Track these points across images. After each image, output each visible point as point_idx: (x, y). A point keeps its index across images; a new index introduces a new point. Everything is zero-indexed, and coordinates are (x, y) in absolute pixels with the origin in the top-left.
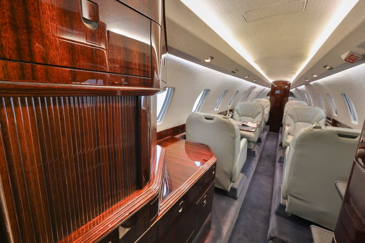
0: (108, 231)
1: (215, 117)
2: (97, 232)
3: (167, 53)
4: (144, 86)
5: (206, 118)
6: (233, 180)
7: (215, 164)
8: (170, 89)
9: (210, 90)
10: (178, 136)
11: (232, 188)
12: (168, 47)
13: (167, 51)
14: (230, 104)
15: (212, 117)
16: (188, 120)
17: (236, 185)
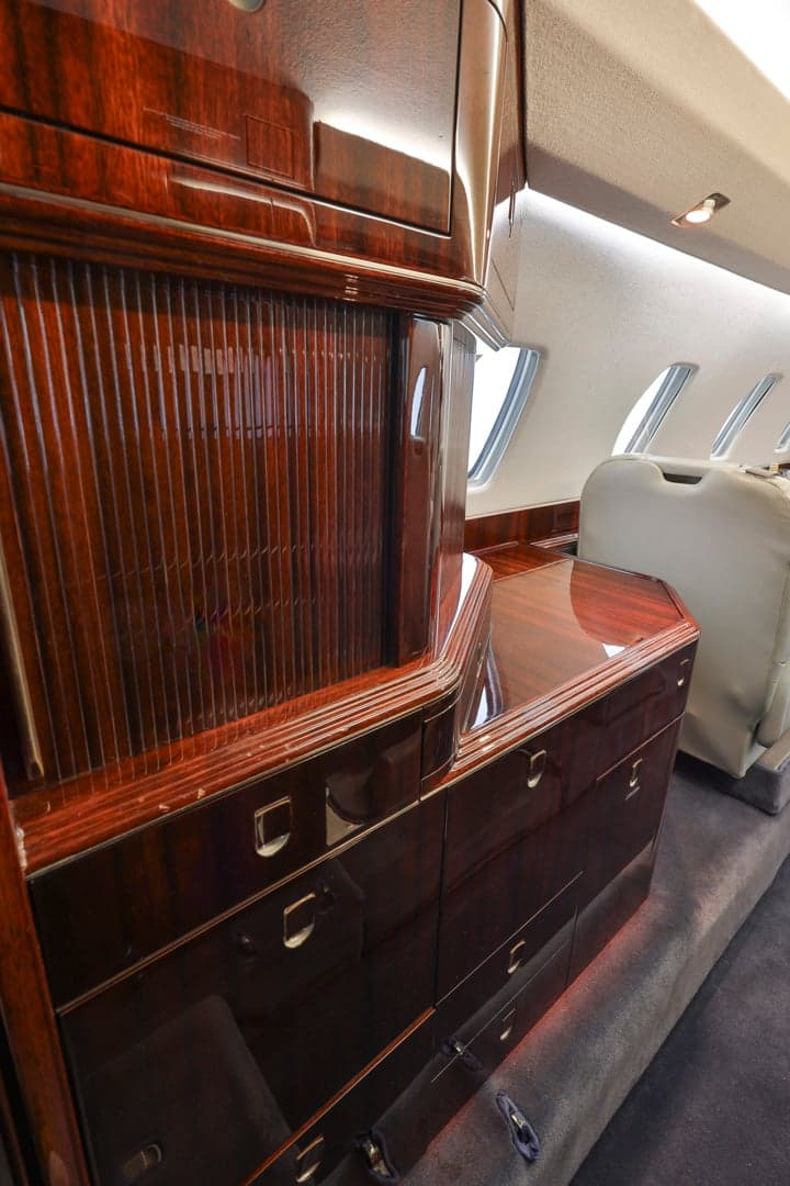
0: (281, 760)
1: (707, 471)
2: (249, 755)
3: (523, 187)
4: (421, 267)
5: (668, 477)
6: (766, 734)
7: (689, 650)
8: (530, 352)
9: (696, 368)
10: (546, 544)
11: (754, 769)
12: (528, 151)
13: (525, 177)
14: (783, 442)
15: (693, 469)
16: (594, 484)
17: (776, 760)
